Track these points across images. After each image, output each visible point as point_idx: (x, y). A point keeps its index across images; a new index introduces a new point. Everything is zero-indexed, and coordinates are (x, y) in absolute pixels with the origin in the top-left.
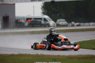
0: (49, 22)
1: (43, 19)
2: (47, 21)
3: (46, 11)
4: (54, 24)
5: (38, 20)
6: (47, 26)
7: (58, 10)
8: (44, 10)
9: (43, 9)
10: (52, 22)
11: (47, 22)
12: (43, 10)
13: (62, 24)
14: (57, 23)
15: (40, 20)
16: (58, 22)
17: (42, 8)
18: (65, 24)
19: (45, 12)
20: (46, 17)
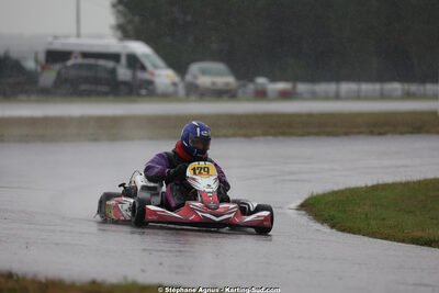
0: (152, 74)
1: (123, 60)
2: (143, 68)
3: (137, 19)
4: (174, 84)
5: (102, 62)
6: (143, 92)
7: (189, 18)
8: (124, 15)
9: (121, 8)
10: (168, 76)
11: (141, 75)
12: (119, 12)
13: (214, 84)
14: (189, 78)
15: (110, 64)
16: (195, 77)
17: (114, 6)
18: (227, 84)
19: (131, 22)
20: (140, 48)
